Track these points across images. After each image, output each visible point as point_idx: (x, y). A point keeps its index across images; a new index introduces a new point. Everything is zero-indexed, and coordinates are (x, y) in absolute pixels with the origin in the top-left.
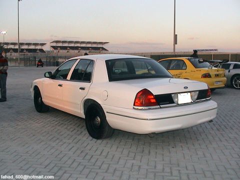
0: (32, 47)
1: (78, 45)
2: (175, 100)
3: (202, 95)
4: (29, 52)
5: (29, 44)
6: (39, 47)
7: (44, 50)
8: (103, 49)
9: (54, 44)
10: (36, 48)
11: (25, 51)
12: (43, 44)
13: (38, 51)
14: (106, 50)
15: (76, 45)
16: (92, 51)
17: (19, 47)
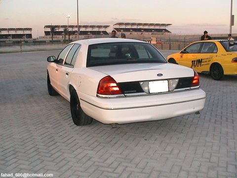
0: (96, 29)
1: (141, 27)
2: (146, 89)
3: (184, 83)
4: (93, 34)
5: (92, 27)
6: (102, 30)
7: (108, 32)
8: (166, 31)
9: (118, 27)
10: (100, 30)
11: (89, 33)
12: (106, 27)
13: (102, 33)
14: (169, 32)
15: (139, 27)
16: (155, 33)
17: (79, 30)
